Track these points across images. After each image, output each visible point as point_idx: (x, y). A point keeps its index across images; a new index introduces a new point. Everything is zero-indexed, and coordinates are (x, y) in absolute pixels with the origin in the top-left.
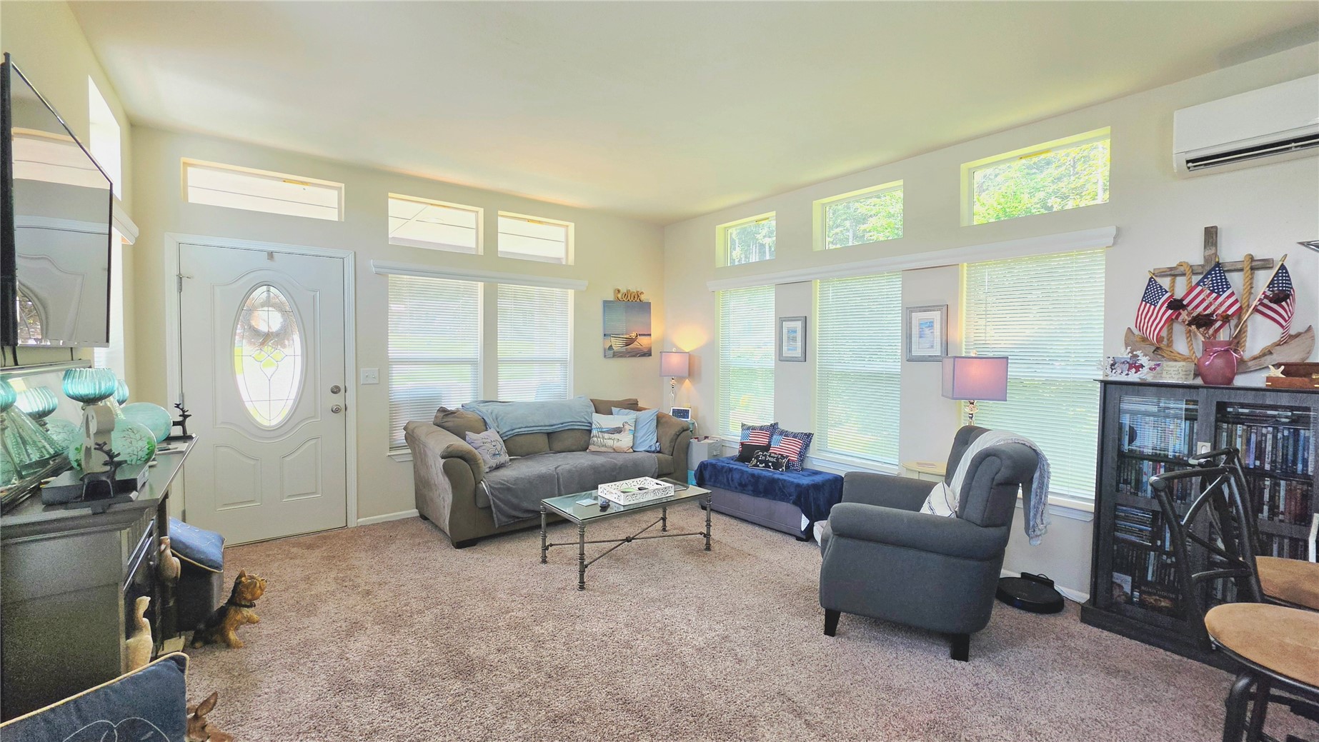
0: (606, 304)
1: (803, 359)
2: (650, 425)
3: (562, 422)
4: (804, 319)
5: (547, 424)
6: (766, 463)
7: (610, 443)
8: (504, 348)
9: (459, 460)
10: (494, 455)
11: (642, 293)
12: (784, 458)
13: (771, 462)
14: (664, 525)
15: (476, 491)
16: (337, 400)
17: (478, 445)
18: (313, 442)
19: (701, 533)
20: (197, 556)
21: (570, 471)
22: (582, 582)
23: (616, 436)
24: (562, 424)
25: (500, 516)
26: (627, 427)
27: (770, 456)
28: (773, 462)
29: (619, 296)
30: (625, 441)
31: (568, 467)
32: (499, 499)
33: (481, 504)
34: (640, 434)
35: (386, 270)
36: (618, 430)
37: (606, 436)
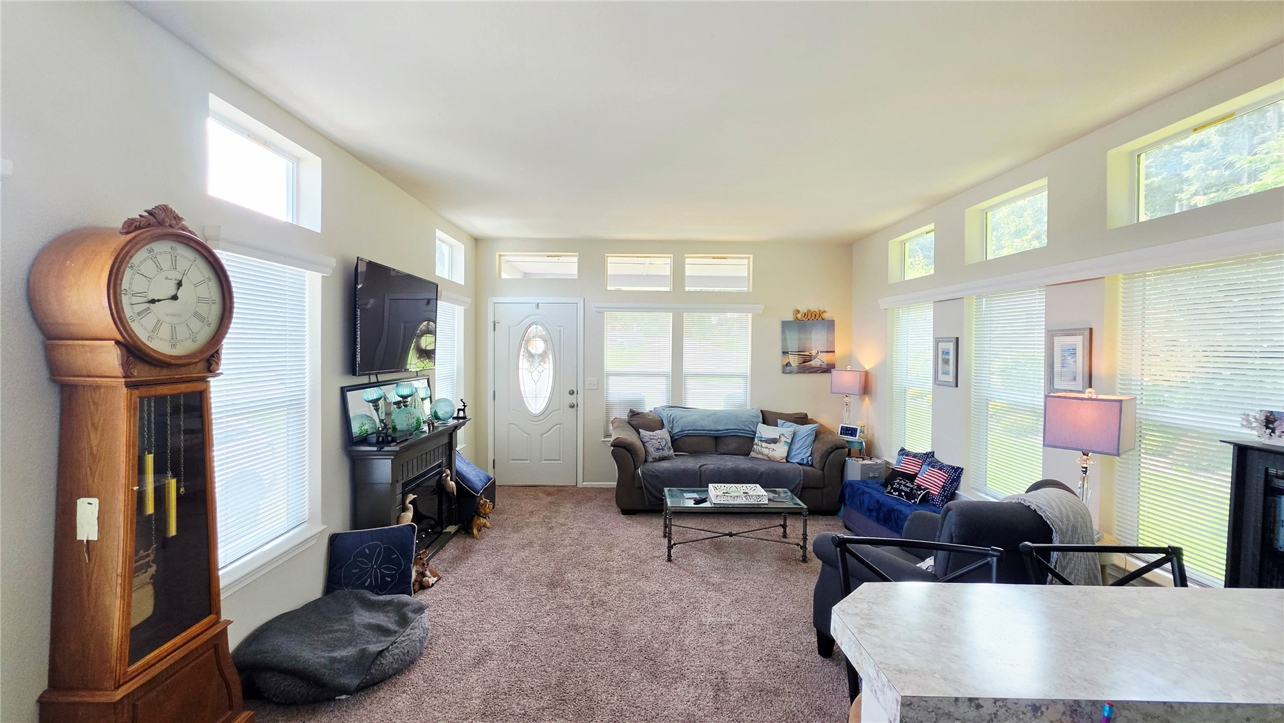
0: (785, 325)
1: (954, 384)
2: (806, 440)
3: (726, 428)
4: (954, 340)
5: (713, 428)
6: (900, 491)
7: (766, 451)
8: (688, 366)
9: (624, 450)
10: (658, 449)
11: (825, 311)
12: (921, 489)
13: (904, 491)
14: (785, 532)
15: (635, 475)
16: (572, 399)
17: (646, 440)
18: (558, 426)
19: (798, 545)
20: (469, 484)
21: (712, 470)
22: (669, 556)
23: (772, 446)
24: (727, 430)
25: (649, 496)
26: (783, 439)
27: (904, 485)
28: (906, 492)
29: (799, 316)
30: (779, 451)
31: (712, 467)
32: (648, 483)
33: (637, 485)
34: (795, 447)
35: (604, 310)
36: (774, 441)
37: (764, 444)
